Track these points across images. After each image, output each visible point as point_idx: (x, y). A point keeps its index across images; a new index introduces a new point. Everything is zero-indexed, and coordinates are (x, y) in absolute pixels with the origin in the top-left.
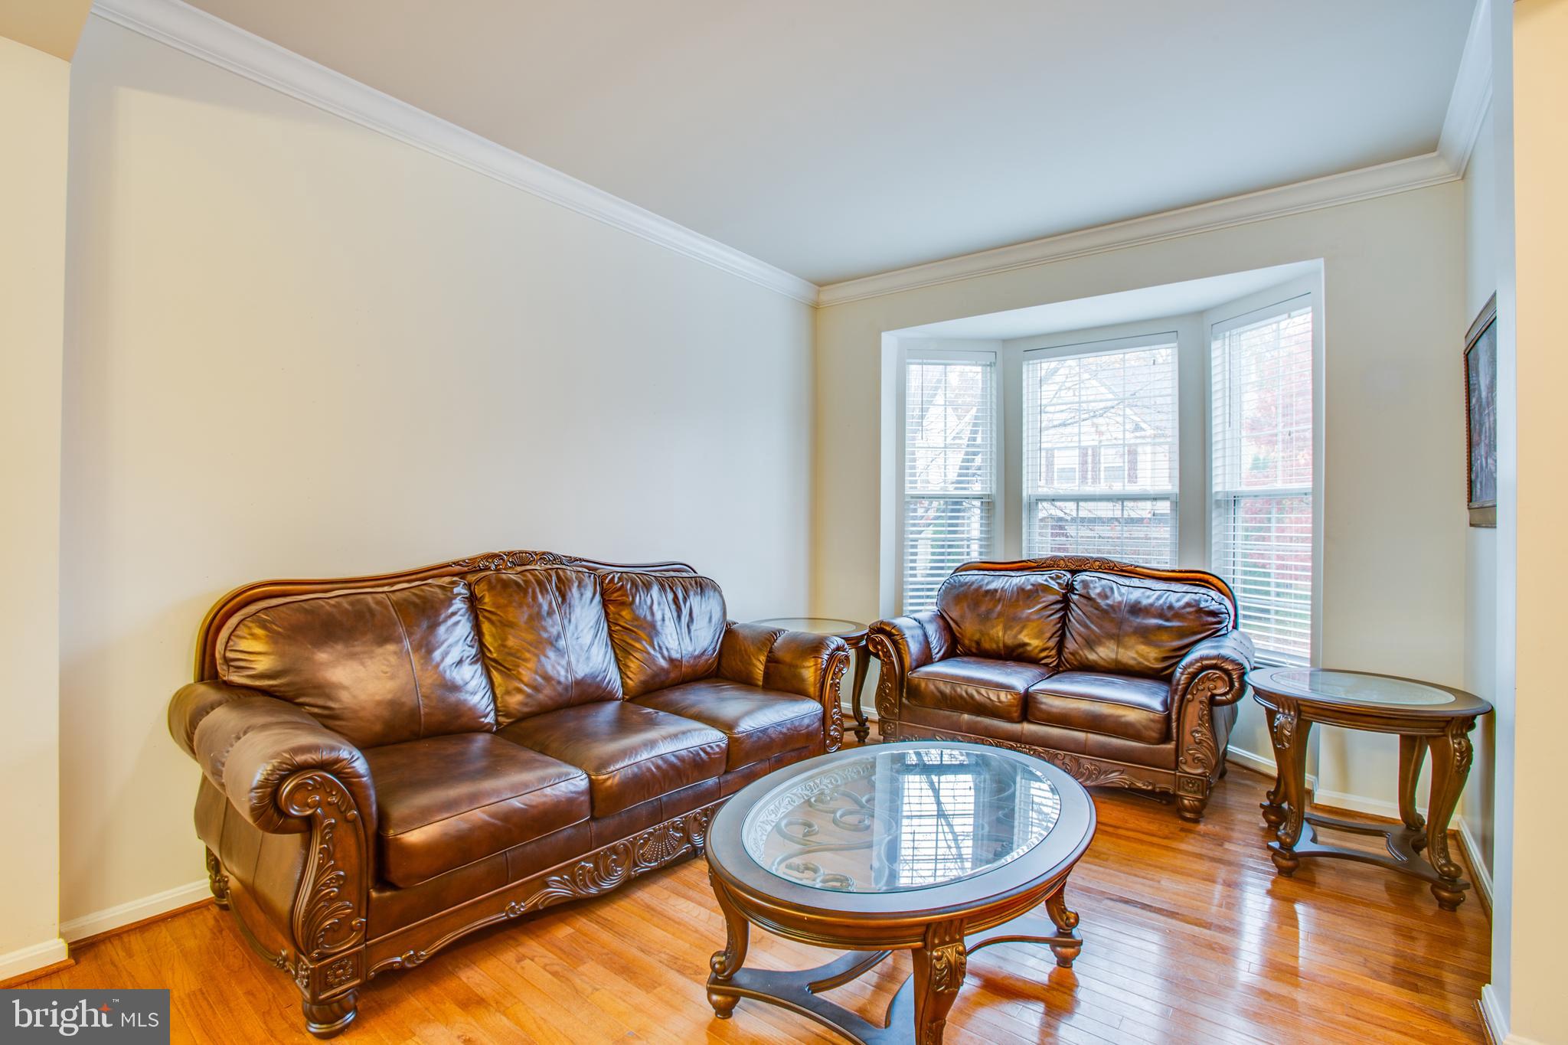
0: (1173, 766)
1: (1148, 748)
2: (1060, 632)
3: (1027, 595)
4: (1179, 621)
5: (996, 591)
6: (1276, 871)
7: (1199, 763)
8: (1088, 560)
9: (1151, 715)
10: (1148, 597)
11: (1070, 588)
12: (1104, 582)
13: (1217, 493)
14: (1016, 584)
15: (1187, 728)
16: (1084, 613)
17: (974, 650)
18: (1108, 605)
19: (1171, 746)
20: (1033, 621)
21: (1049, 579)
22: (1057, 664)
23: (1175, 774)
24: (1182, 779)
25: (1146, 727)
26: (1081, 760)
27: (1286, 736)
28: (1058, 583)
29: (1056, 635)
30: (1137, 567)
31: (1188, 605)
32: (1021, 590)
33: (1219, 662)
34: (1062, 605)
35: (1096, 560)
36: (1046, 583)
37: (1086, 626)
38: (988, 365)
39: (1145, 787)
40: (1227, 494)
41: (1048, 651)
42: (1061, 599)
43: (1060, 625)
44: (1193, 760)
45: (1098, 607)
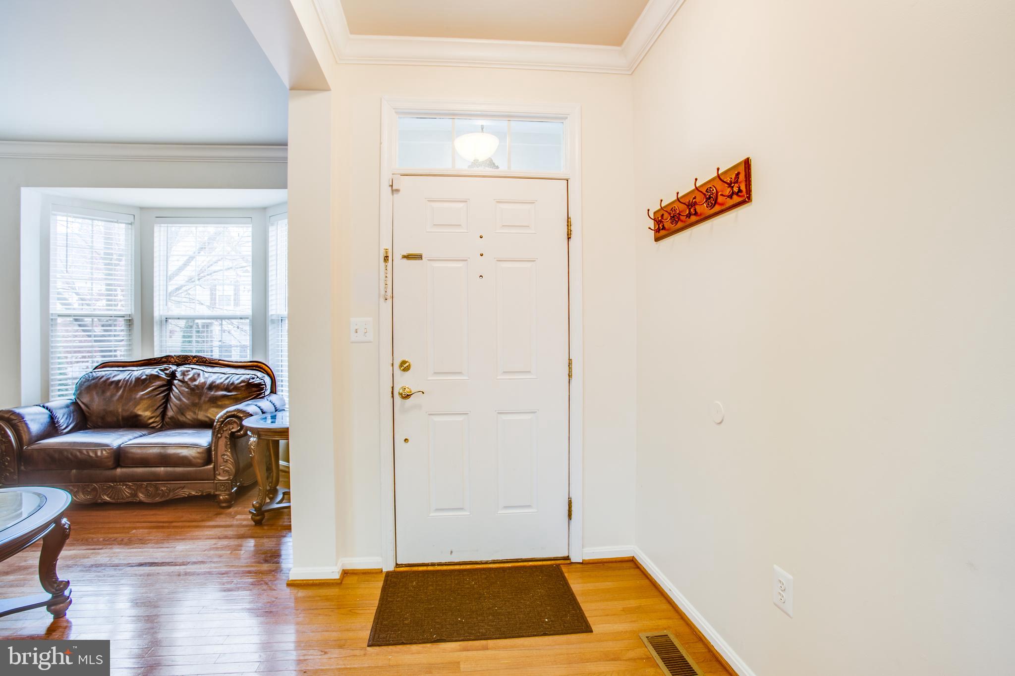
0: (213, 478)
1: (196, 470)
2: (165, 405)
3: (141, 383)
4: (236, 391)
5: (119, 381)
6: (254, 523)
7: (227, 473)
8: (189, 357)
9: (199, 450)
10: (221, 378)
11: (173, 375)
12: (194, 371)
13: (272, 315)
14: (135, 376)
15: (219, 454)
16: (179, 391)
17: (100, 424)
18: (195, 385)
19: (211, 466)
20: (144, 399)
21: (159, 371)
22: (161, 426)
23: (213, 483)
24: (218, 485)
25: (194, 458)
26: (158, 486)
27: (252, 449)
28: (165, 373)
29: (160, 408)
30: (220, 360)
31: (243, 381)
32: (138, 380)
33: (236, 413)
34: (167, 387)
35: (195, 357)
36: (157, 374)
37: (180, 400)
38: (129, 224)
39: (197, 494)
40: (278, 316)
41: (154, 418)
42: (165, 383)
43: (164, 400)
44: (224, 471)
45: (188, 386)
